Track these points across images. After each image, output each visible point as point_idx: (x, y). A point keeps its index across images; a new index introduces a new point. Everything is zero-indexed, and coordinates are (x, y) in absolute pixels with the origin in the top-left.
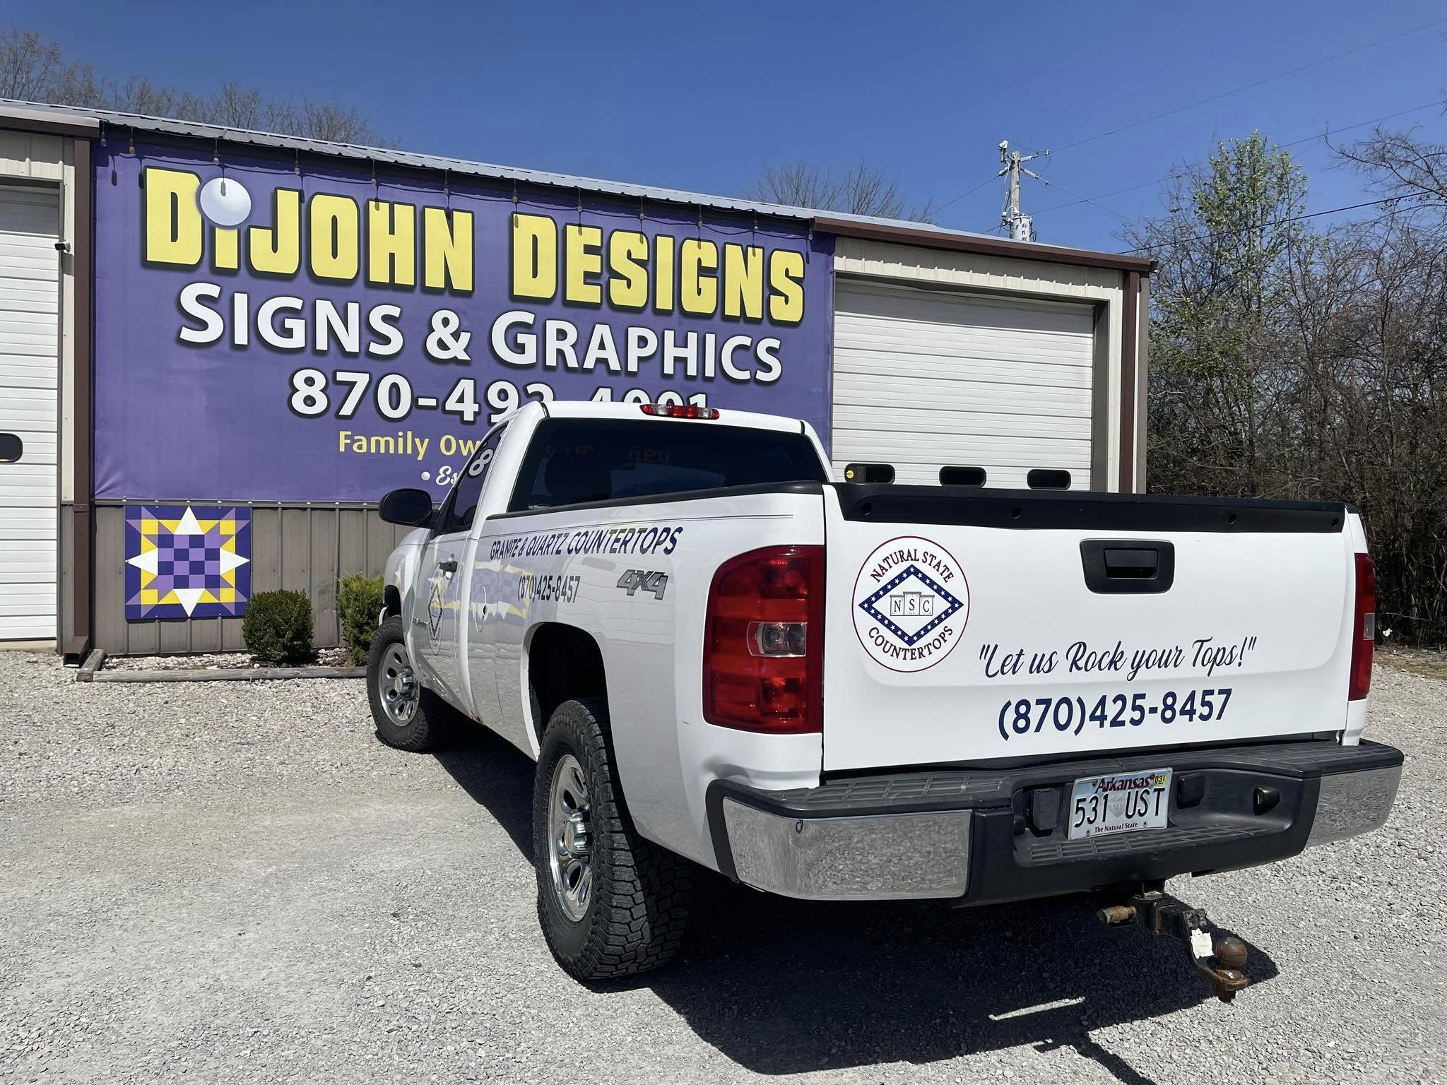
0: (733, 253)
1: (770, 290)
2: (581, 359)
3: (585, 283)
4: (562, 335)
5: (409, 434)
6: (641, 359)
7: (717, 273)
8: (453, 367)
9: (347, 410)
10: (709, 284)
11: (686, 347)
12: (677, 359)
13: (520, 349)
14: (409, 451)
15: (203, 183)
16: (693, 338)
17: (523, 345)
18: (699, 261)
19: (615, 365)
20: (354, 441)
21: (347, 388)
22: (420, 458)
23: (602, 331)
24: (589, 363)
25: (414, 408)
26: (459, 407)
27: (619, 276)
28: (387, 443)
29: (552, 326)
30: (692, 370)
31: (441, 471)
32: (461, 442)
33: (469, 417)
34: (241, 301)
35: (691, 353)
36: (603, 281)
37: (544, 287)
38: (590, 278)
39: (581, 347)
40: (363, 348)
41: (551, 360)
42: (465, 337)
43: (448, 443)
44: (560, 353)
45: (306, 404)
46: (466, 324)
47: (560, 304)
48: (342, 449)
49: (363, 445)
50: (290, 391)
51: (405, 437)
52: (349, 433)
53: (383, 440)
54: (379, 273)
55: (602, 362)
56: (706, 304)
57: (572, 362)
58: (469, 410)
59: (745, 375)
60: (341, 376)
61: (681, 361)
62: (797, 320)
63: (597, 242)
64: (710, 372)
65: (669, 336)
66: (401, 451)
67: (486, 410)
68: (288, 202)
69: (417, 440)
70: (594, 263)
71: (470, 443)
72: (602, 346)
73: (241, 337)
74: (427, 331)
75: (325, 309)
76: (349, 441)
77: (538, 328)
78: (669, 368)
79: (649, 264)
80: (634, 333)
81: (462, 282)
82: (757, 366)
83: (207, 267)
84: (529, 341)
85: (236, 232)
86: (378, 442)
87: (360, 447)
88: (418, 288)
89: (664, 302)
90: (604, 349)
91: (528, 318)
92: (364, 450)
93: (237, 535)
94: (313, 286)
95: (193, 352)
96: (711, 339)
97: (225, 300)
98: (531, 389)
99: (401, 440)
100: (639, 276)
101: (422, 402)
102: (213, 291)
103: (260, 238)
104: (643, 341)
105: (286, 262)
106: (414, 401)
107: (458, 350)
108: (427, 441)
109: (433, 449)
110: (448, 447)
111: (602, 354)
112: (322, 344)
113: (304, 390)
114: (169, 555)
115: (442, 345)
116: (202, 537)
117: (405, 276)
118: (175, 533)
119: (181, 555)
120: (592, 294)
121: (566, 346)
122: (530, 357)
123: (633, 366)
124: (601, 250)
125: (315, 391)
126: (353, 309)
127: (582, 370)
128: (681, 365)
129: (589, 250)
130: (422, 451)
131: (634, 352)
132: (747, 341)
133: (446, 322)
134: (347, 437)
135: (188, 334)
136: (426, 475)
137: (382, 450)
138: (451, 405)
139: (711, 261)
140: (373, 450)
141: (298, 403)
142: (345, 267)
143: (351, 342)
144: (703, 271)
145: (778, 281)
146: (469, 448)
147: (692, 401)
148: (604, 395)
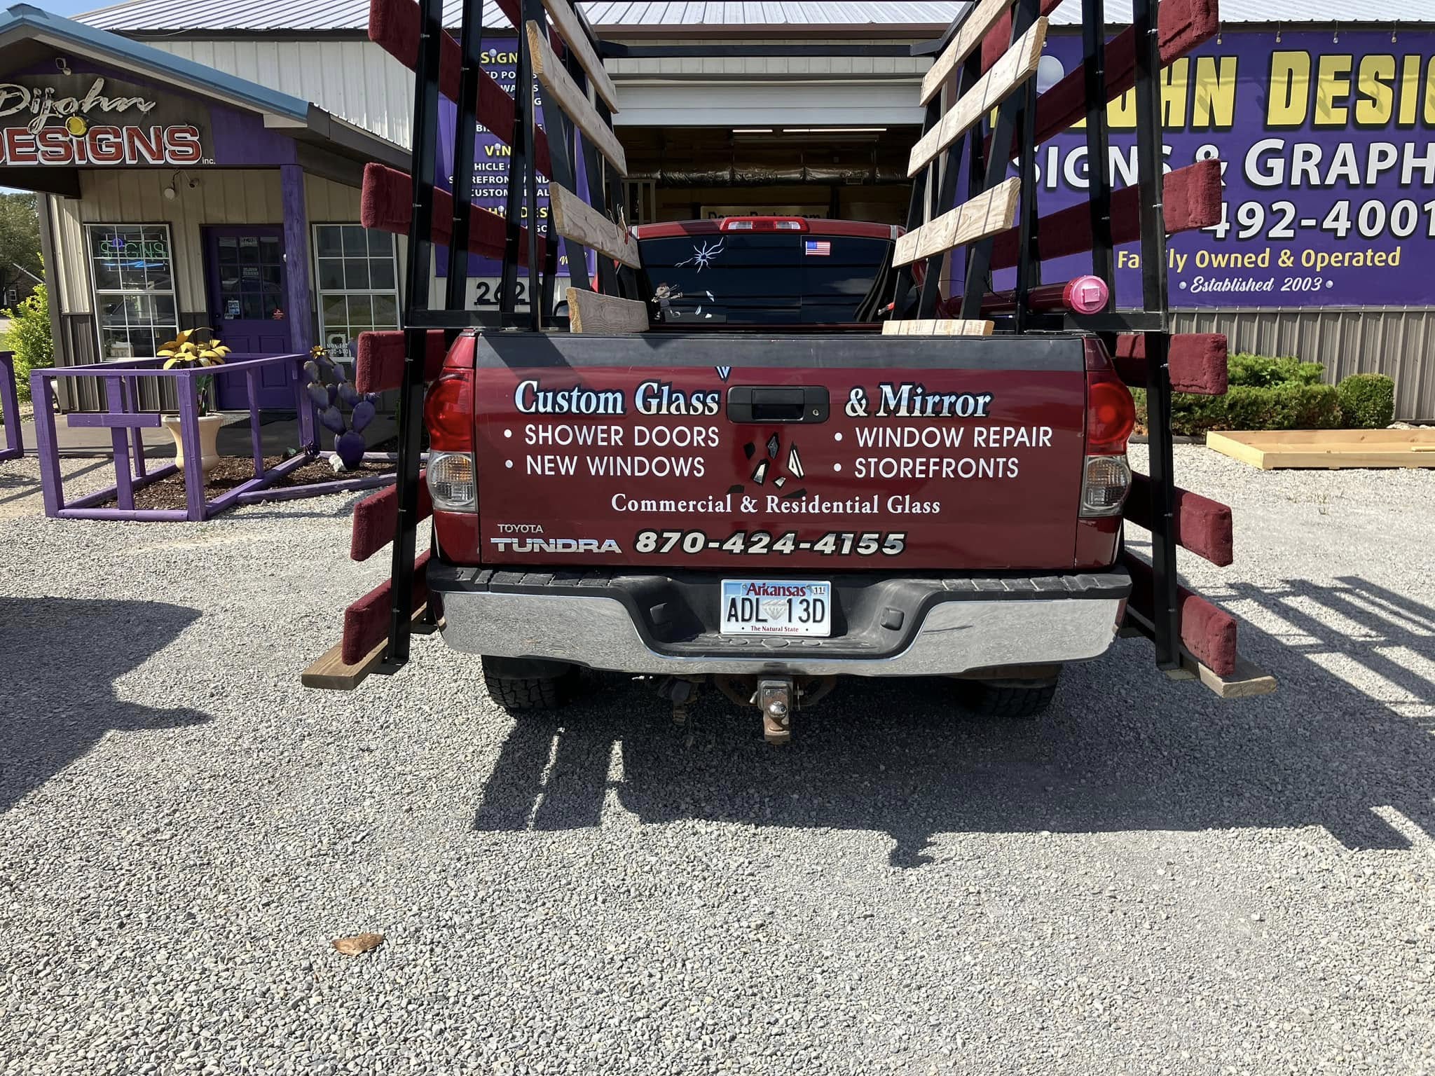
2: (1323, 176)
3: (1334, 107)
4: (1307, 156)
5: (1172, 251)
6: (1379, 172)
11: (1425, 156)
12: (1415, 170)
13: (1268, 172)
14: (1171, 265)
17: (1272, 169)
19: (1354, 179)
20: (1129, 259)
22: (1179, 271)
23: (1346, 149)
24: (1331, 180)
27: (1364, 97)
29: (1299, 149)
30: (1429, 179)
31: (1195, 281)
32: (1213, 256)
33: (1220, 234)
34: (1054, 153)
35: (1429, 163)
36: (1350, 104)
37: (1295, 115)
38: (1338, 102)
39: (1324, 167)
41: (1296, 180)
42: (1223, 166)
43: (1203, 257)
44: (1305, 173)
46: (1224, 154)
47: (1309, 129)
48: (1120, 266)
52: (1126, 253)
55: (1343, 178)
57: (1315, 179)
58: (1222, 228)
61: (1419, 171)
63: (1347, 68)
65: (1409, 148)
67: (1236, 227)
69: (1178, 256)
70: (1343, 89)
71: (1220, 256)
72: (1344, 163)
73: (1052, 182)
75: (1114, 154)
76: (1125, 259)
77: (1287, 153)
78: (1406, 179)
79: (1395, 85)
80: (1375, 148)
81: (1224, 118)
84: (1277, 164)
87: (1133, 264)
88: (1187, 128)
89: (1407, 117)
90: (1346, 165)
91: (1278, 144)
92: (1137, 266)
97: (1043, 154)
98: (1276, 207)
100: (1386, 95)
104: (1383, 155)
108: (1185, 256)
109: (1190, 261)
110: (1202, 261)
111: (1343, 170)
117: (1177, 119)
120: (1339, 116)
121: (1311, 166)
122: (1277, 179)
123: (1371, 179)
124: (1350, 76)
126: (1135, 151)
127: (1323, 186)
128: (1419, 174)
130: (1181, 265)
131: (1374, 166)
133: (1208, 154)
134: (1124, 256)
136: (1183, 285)
142: (1131, 118)
143: (1132, 180)
146: (1220, 261)
147: (1427, 207)
148: (1342, 207)
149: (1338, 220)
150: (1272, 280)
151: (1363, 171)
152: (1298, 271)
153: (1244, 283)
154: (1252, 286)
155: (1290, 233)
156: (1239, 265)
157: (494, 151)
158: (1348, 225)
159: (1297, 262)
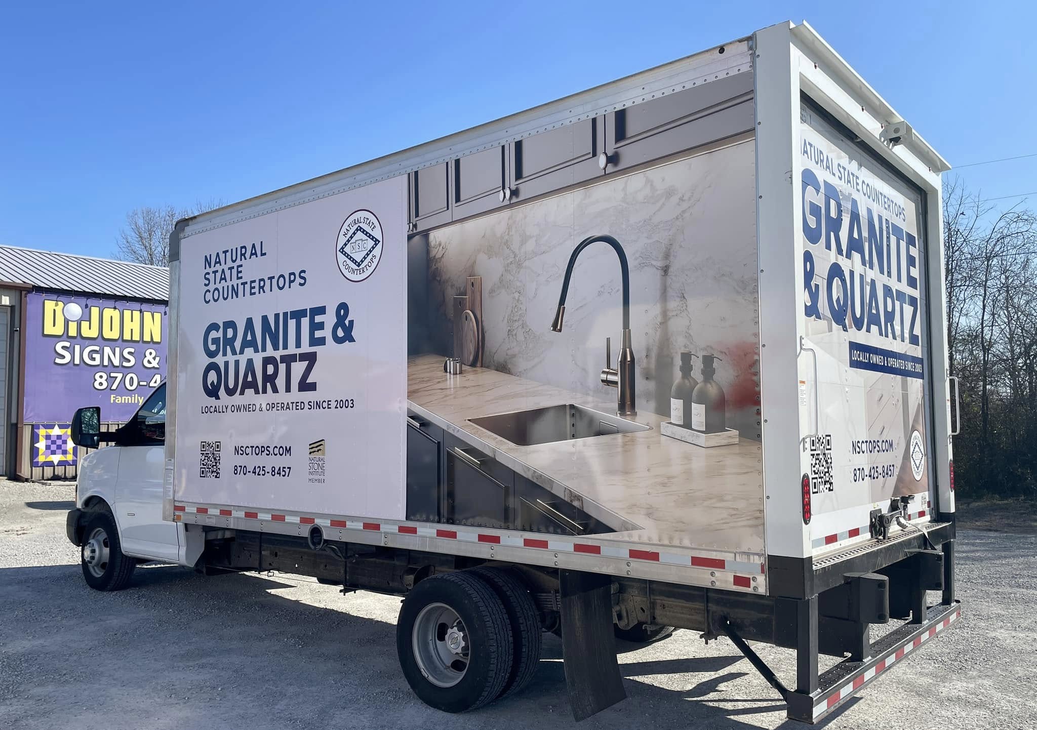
5: (136, 395)
8: (153, 370)
9: (114, 387)
14: (136, 402)
15: (65, 305)
20: (116, 398)
21: (114, 379)
22: (140, 404)
25: (138, 386)
26: (154, 385)
28: (128, 399)
34: (77, 348)
40: (121, 364)
42: (157, 359)
45: (99, 385)
46: (158, 354)
48: (112, 402)
49: (119, 400)
50: (94, 380)
51: (135, 397)
52: (115, 396)
53: (127, 398)
54: (127, 336)
60: (112, 375)
66: (133, 402)
68: (95, 311)
69: (139, 398)
73: (77, 361)
74: (144, 357)
75: (107, 350)
76: (114, 399)
81: (157, 338)
83: (66, 336)
85: (76, 323)
86: (125, 399)
87: (118, 401)
88: (141, 342)
92: (120, 402)
94: (103, 341)
95: (60, 367)
97: (71, 348)
99: (133, 398)
101: (141, 383)
102: (67, 344)
103: (85, 325)
105: (94, 333)
106: (139, 383)
107: (155, 364)
108: (143, 398)
112: (106, 363)
113: (99, 380)
114: (49, 442)
115: (149, 362)
116: (60, 435)
117: (136, 337)
118: (52, 434)
119: (54, 442)
125: (103, 381)
126: (117, 350)
130: (141, 401)
133: (151, 354)
135: (58, 361)
137: (126, 402)
138: (152, 384)
140: (123, 402)
141: (97, 385)
142: (115, 335)
143: (116, 362)
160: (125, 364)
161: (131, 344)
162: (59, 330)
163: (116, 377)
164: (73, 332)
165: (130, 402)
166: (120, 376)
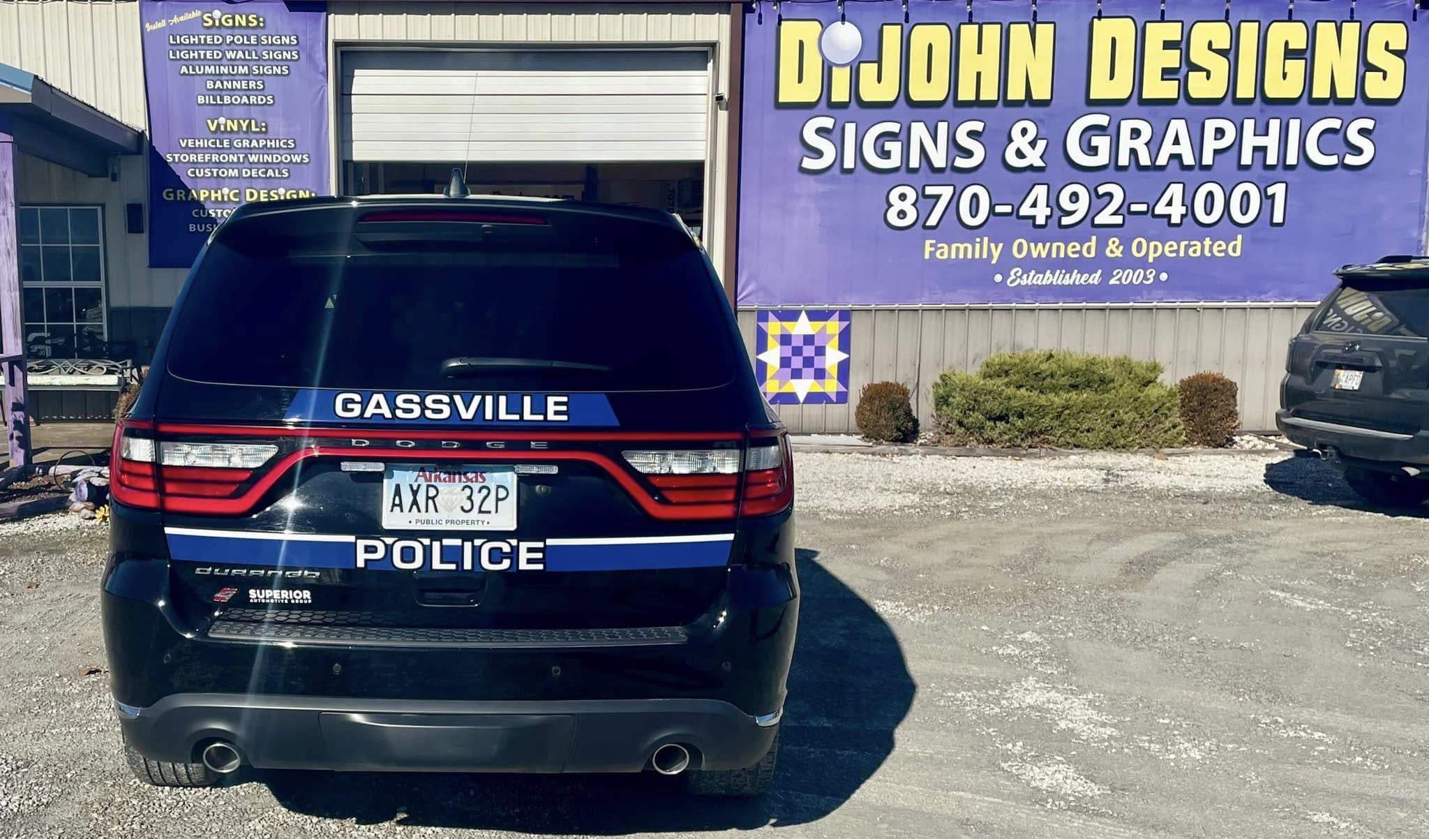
0: (1326, 31)
1: (1366, 66)
2: (1154, 157)
3: (1163, 79)
4: (1136, 133)
5: (986, 239)
6: (1216, 152)
7: (1306, 55)
8: (1028, 173)
9: (932, 221)
10: (1297, 68)
11: (1267, 134)
12: (1256, 149)
13: (1094, 151)
14: (985, 256)
15: (824, 28)
16: (1275, 125)
17: (1096, 148)
18: (1287, 43)
19: (1188, 160)
20: (937, 249)
21: (934, 200)
22: (994, 262)
23: (1178, 126)
24: (1162, 160)
25: (991, 216)
26: (1031, 212)
27: (1198, 68)
28: (966, 248)
29: (1126, 126)
30: (1272, 159)
31: (1012, 273)
32: (1032, 245)
33: (1040, 221)
34: (850, 129)
35: (1271, 142)
36: (1181, 76)
37: (1120, 87)
38: (1167, 73)
39: (1154, 145)
40: (949, 164)
41: (1124, 160)
42: (1041, 144)
43: (1020, 246)
44: (1133, 152)
45: (899, 217)
46: (1043, 132)
47: (1139, 102)
48: (927, 256)
49: (946, 252)
50: (886, 207)
51: (981, 243)
52: (934, 241)
53: (962, 247)
54: (966, 93)
55: (1177, 157)
56: (1292, 88)
57: (1145, 160)
58: (1041, 213)
59: (1333, 160)
60: (930, 190)
61: (1261, 150)
62: (1396, 96)
63: (1177, 37)
64: (1292, 159)
65: (1249, 125)
66: (977, 256)
67: (1057, 213)
68: (892, 35)
69: (993, 245)
70: (1172, 59)
71: (1040, 245)
72: (1176, 141)
73: (849, 163)
74: (1006, 142)
75: (919, 131)
76: (933, 249)
77: (1112, 130)
78: (1246, 159)
79: (1231, 54)
80: (1211, 125)
81: (1041, 92)
82: (1346, 149)
83: (827, 103)
84: (1102, 142)
85: (848, 68)
86: (958, 249)
87: (942, 254)
88: (1000, 103)
89: (1246, 89)
90: (1178, 144)
91: (1102, 120)
92: (945, 256)
93: (840, 334)
94: (909, 109)
95: (811, 178)
96: (1294, 125)
97: (837, 132)
98: (1101, 190)
99: (978, 246)
100: (1220, 66)
101: (999, 209)
102: (828, 123)
103: (868, 71)
104: (1220, 133)
105: (887, 91)
106: (992, 208)
107: (1034, 158)
108: (1001, 245)
109: (1006, 251)
110: (1020, 250)
111: (1176, 150)
112: (914, 162)
113: (898, 205)
114: (788, 351)
115: (1020, 154)
116: (813, 336)
117: (989, 92)
118: (793, 333)
119: (797, 351)
120: (1169, 90)
121: (1139, 145)
122: (1102, 158)
123: (1207, 159)
124: (1180, 45)
125: (907, 206)
126: (943, 128)
127: (1154, 167)
128: (1259, 155)
129: (1168, 45)
130: (996, 254)
131: (1210, 144)
132: (1336, 124)
133: (1024, 132)
134: (931, 245)
135: (809, 163)
136: (998, 278)
137: (961, 256)
138: (1025, 210)
139: (1299, 42)
140: (953, 256)
141: (892, 217)
142: (937, 91)
143: (939, 160)
144: (1290, 54)
145: (1376, 55)
146: (1039, 251)
147: (1270, 191)
148: (1176, 190)
149: (1172, 204)
150: (1100, 271)
151: (1198, 149)
152: (1128, 262)
153: (1068, 275)
154: (1076, 278)
155: (1118, 220)
156: (1062, 255)
157: (218, 125)
158: (1183, 210)
159: (1128, 251)
160: (961, 163)
161: (975, 111)
162: (809, 91)
163: (938, 197)
164: (840, 93)
165: (969, 256)
166: (946, 192)
